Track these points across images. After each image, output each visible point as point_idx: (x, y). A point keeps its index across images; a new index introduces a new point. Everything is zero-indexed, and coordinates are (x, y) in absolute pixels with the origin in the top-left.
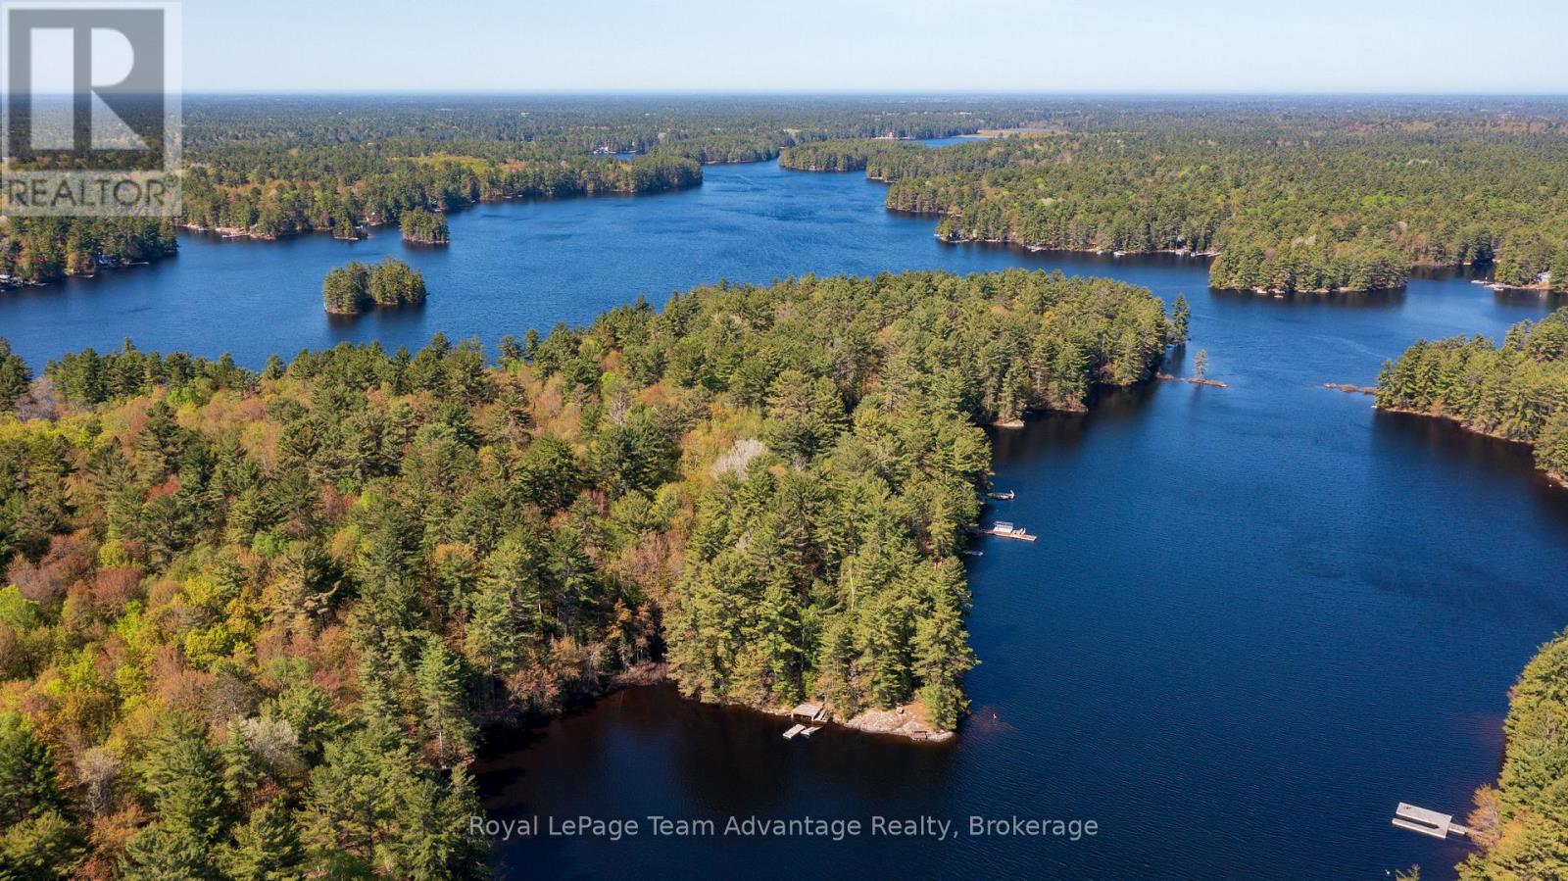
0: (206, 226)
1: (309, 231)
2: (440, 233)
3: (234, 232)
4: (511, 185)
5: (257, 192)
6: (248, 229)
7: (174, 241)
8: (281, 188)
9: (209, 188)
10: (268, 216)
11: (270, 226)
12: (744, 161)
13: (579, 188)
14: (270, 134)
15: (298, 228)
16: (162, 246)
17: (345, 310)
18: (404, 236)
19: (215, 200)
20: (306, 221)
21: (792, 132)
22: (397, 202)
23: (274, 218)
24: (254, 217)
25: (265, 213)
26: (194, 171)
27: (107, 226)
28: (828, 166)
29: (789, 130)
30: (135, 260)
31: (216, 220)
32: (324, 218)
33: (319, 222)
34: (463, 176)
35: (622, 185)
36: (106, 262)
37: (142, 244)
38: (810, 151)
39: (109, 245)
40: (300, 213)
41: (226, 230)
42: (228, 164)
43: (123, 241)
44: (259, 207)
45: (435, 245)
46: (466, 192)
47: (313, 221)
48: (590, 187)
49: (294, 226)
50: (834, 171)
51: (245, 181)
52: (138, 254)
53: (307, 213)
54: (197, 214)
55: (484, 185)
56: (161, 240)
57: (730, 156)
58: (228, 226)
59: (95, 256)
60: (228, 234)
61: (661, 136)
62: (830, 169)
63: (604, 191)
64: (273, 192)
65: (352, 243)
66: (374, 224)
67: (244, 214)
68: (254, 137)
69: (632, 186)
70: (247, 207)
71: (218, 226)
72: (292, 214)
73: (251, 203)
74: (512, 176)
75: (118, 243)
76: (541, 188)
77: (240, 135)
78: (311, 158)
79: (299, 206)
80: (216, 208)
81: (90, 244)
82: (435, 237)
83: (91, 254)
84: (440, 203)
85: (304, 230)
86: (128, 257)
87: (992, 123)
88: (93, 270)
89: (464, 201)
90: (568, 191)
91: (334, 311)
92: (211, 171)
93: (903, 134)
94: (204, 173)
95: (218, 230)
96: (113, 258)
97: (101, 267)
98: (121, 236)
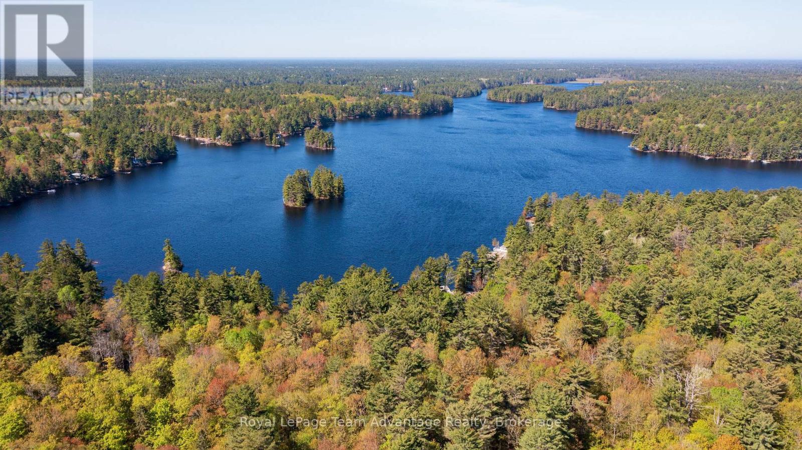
0: (189, 136)
1: (249, 140)
2: (330, 143)
3: (207, 140)
4: (353, 111)
5: (218, 116)
6: (215, 139)
7: (175, 148)
8: (231, 114)
9: (190, 114)
10: (227, 131)
11: (229, 138)
12: (465, 96)
13: (389, 112)
14: (209, 80)
15: (243, 138)
16: (169, 151)
17: (298, 204)
18: (307, 144)
19: (195, 121)
20: (247, 134)
21: (484, 80)
22: (297, 122)
23: (230, 133)
24: (219, 132)
25: (225, 130)
26: (179, 103)
27: (138, 140)
28: (517, 99)
29: (482, 79)
30: (154, 161)
31: (196, 133)
32: (257, 133)
33: (255, 135)
34: (326, 106)
35: (413, 111)
36: (137, 162)
37: (158, 150)
38: (506, 91)
39: (140, 153)
40: (244, 130)
41: (202, 139)
42: (197, 99)
43: (147, 149)
44: (221, 126)
45: (327, 150)
46: (330, 116)
47: (251, 134)
48: (395, 112)
49: (241, 137)
50: (521, 103)
51: (209, 110)
52: (156, 157)
53: (248, 129)
54: (185, 129)
55: (338, 111)
56: (168, 147)
57: (458, 93)
58: (203, 137)
59: (131, 159)
60: (204, 142)
61: (415, 82)
62: (518, 102)
63: (403, 115)
64: (227, 117)
65: (276, 148)
66: (284, 135)
67: (212, 131)
68: (202, 82)
69: (419, 112)
70: (214, 126)
71: (197, 137)
72: (240, 130)
73: (216, 124)
74: (353, 106)
75: (144, 151)
76: (369, 112)
77: (195, 81)
78: (241, 95)
79: (243, 125)
80: (196, 126)
81: (128, 152)
82: (327, 146)
83: (129, 158)
84: (317, 122)
85: (245, 139)
86: (150, 159)
87: (581, 75)
88: (130, 168)
89: (330, 120)
90: (383, 115)
91: (291, 204)
92: (188, 103)
93: (538, 81)
94: (185, 105)
95: (197, 139)
96: (140, 160)
97: (135, 166)
98: (146, 146)
